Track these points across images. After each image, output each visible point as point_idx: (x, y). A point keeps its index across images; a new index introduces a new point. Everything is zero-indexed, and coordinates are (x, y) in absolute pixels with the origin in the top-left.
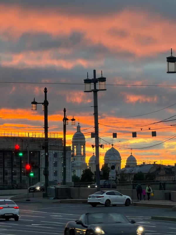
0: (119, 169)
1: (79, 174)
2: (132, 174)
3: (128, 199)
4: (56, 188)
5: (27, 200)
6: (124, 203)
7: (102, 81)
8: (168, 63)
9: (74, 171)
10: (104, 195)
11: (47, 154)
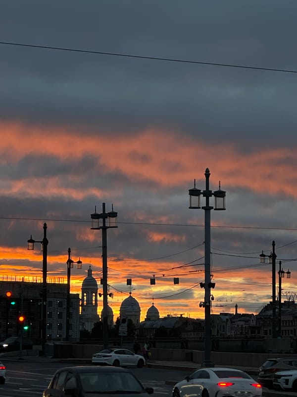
0: (137, 322)
1: (89, 327)
2: (153, 329)
3: (141, 360)
4: (55, 345)
5: (20, 359)
6: (136, 364)
7: (113, 217)
8: (191, 197)
9: (83, 324)
10: (112, 354)
11: (45, 304)
